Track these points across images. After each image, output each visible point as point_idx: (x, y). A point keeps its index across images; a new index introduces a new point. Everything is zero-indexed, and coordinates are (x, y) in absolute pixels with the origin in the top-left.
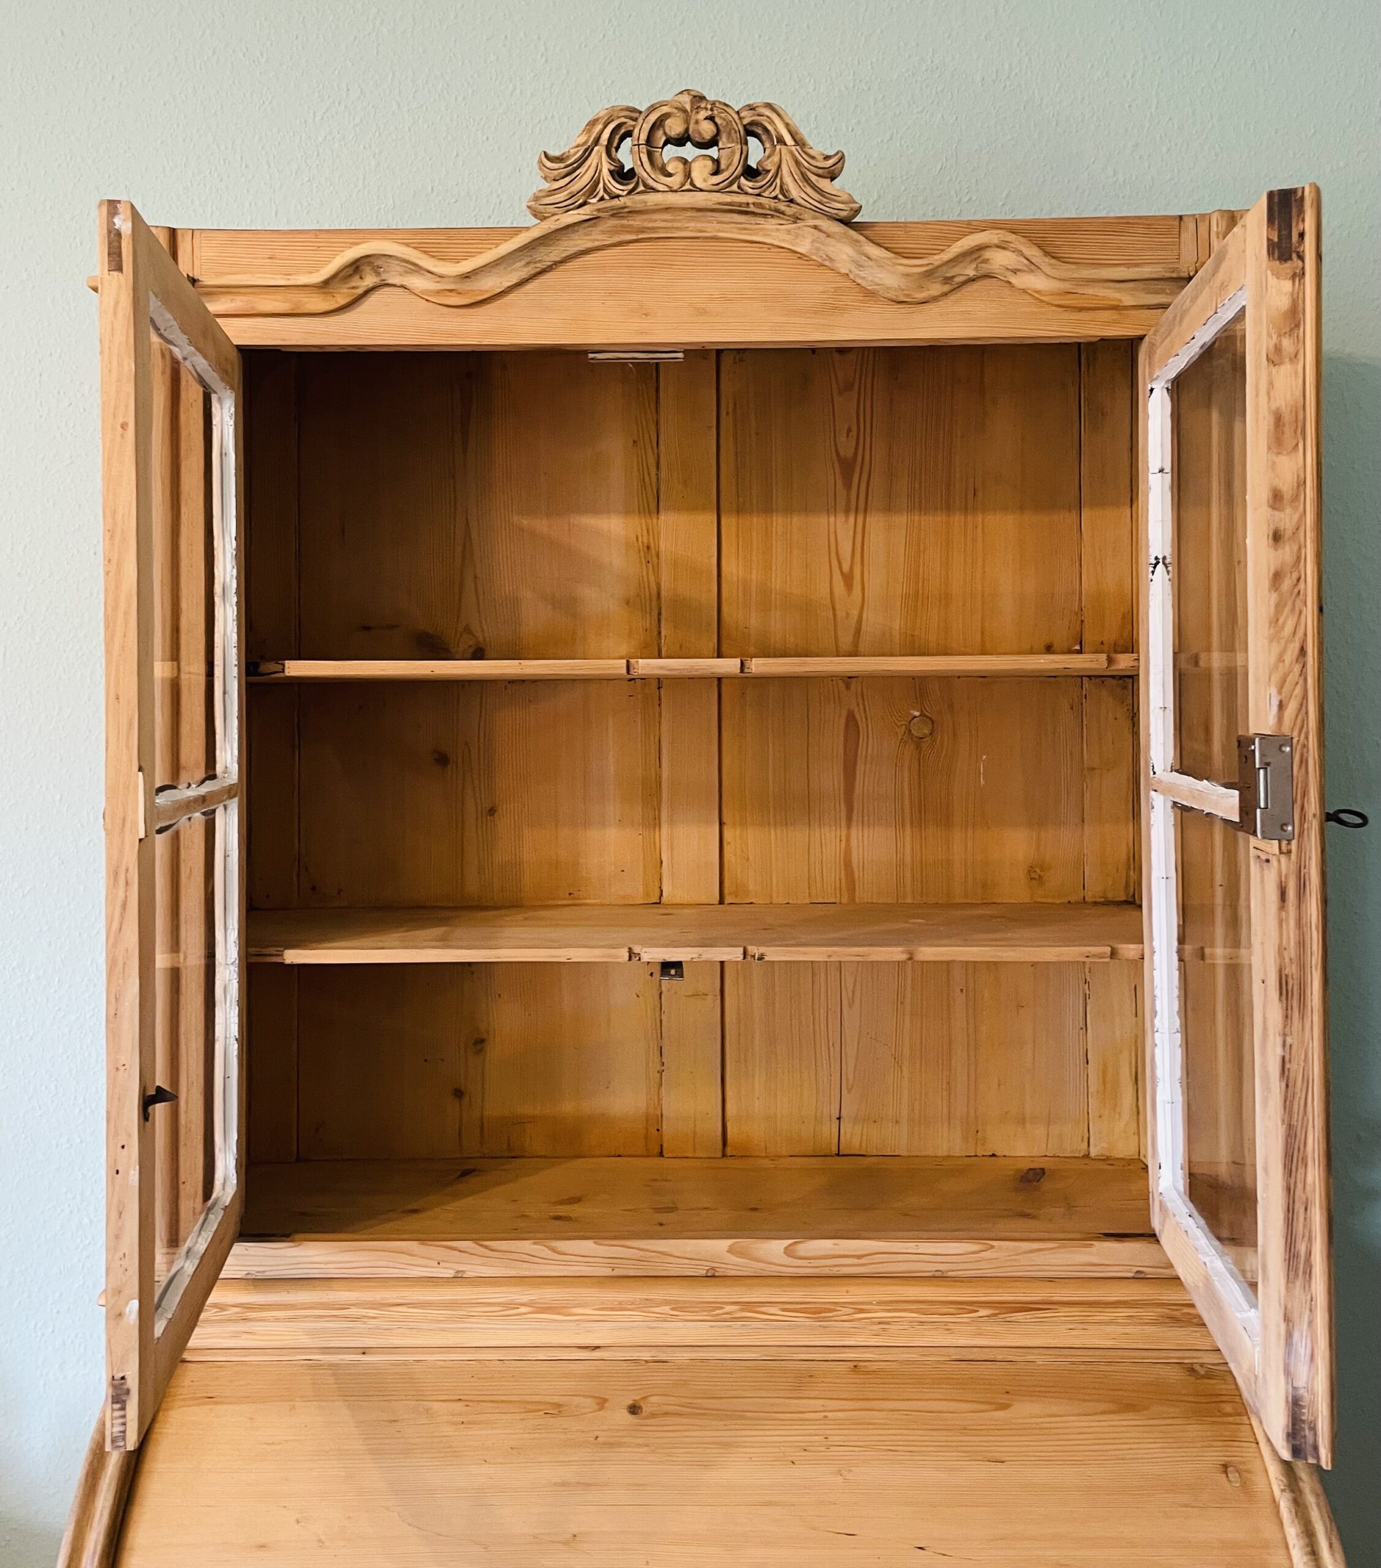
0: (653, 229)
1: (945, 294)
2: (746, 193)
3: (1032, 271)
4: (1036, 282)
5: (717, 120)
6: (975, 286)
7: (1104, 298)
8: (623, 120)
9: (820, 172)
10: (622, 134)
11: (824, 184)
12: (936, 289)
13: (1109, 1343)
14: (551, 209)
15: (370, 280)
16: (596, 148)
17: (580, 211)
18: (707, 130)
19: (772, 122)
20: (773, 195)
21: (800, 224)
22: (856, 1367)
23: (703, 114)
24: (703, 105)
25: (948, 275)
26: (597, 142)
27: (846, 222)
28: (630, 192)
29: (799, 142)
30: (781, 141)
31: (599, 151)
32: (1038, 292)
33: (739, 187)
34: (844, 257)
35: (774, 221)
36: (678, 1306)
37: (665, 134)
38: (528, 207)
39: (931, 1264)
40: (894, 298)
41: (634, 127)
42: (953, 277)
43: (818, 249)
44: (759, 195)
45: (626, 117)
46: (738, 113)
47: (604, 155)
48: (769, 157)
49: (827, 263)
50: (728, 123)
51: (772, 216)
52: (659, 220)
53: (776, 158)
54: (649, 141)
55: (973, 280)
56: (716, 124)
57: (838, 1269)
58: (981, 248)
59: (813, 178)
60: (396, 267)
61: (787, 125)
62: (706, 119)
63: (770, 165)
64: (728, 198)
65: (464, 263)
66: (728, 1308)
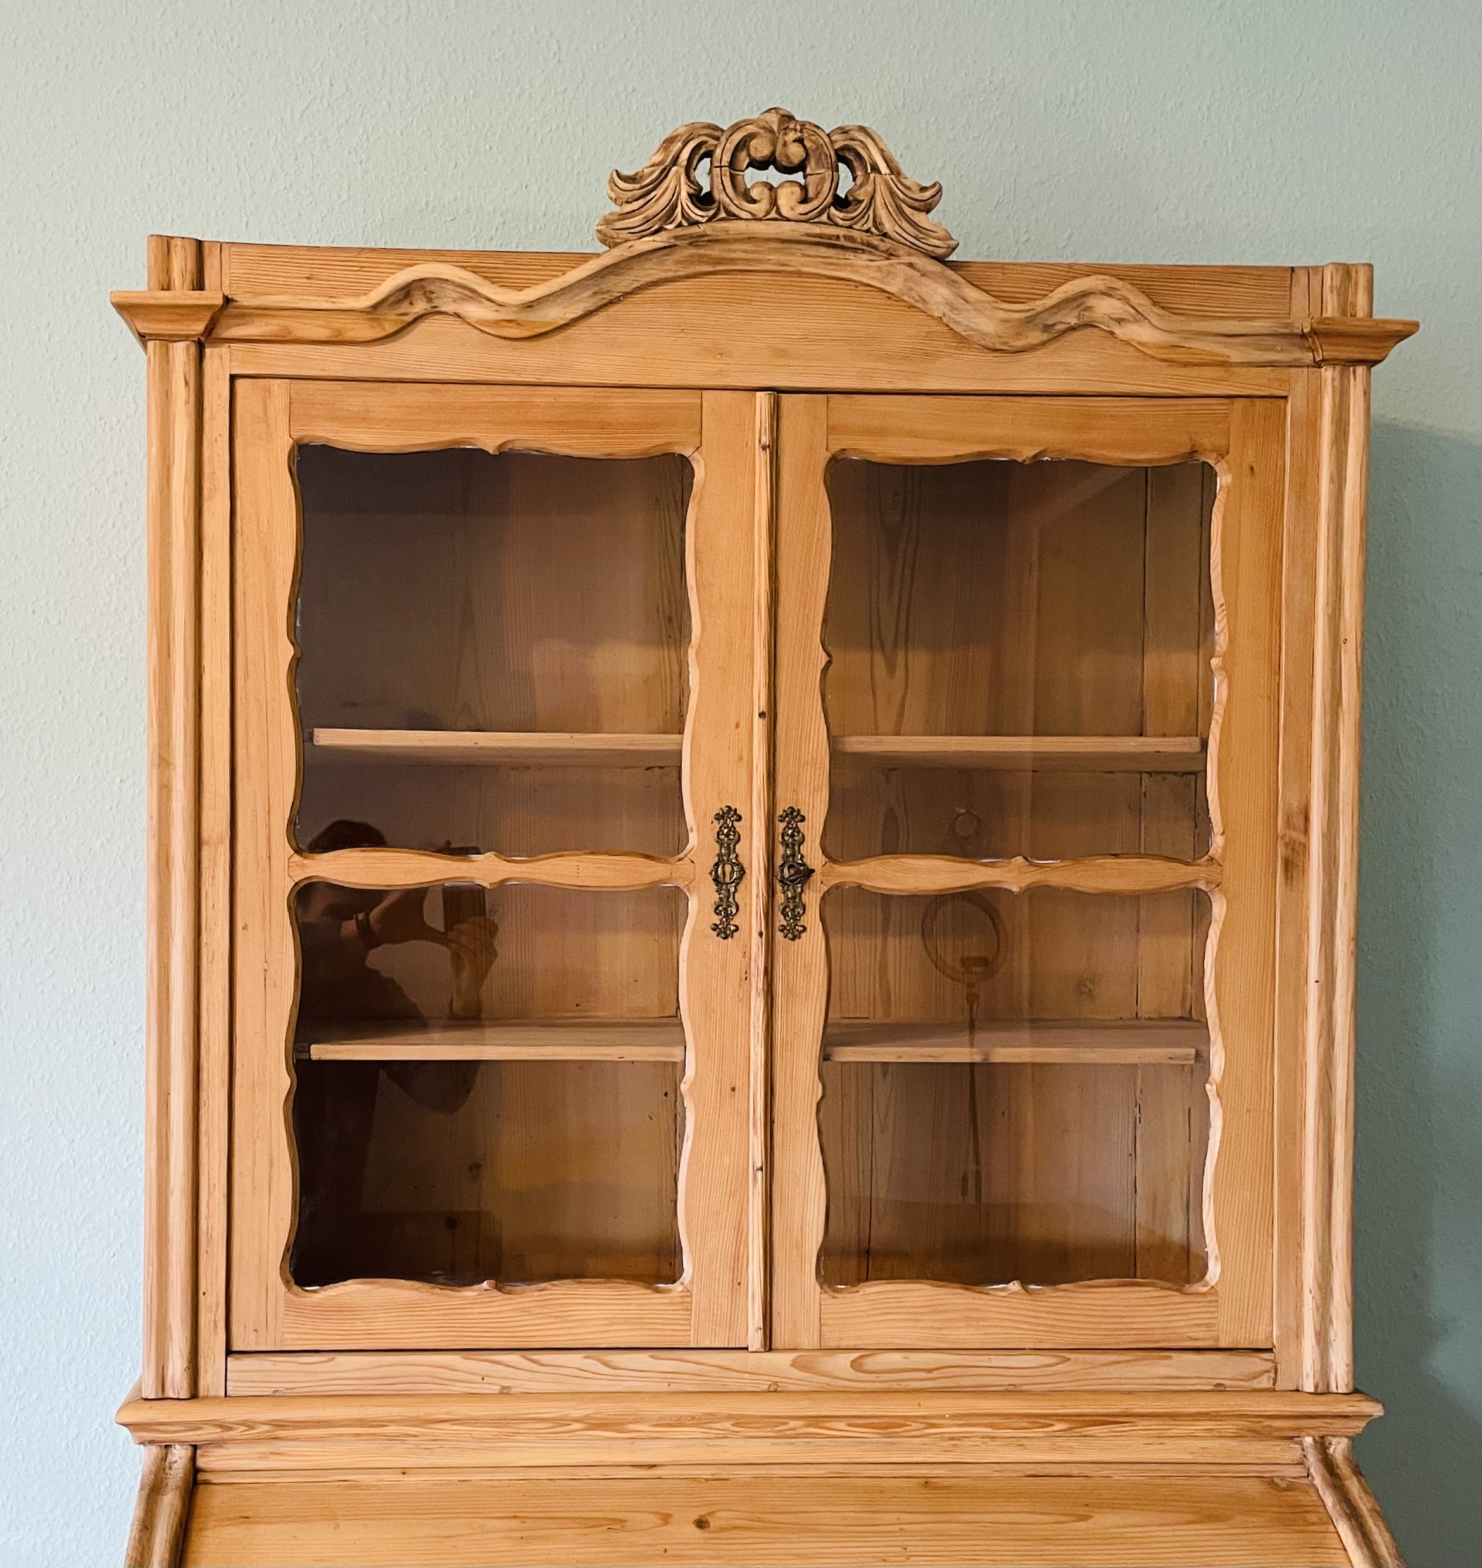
0: (732, 261)
1: (1043, 344)
2: (836, 225)
3: (1136, 321)
4: (1142, 333)
5: (807, 143)
6: (1076, 335)
7: (1211, 354)
8: (704, 138)
9: (916, 204)
10: (703, 152)
11: (919, 218)
12: (1036, 337)
13: (1188, 1457)
14: (624, 234)
15: (420, 306)
16: (674, 169)
17: (656, 237)
18: (796, 153)
19: (866, 147)
20: (865, 227)
21: (894, 261)
22: (927, 1483)
23: (792, 136)
24: (792, 126)
25: (1050, 322)
26: (675, 161)
27: (940, 259)
28: (710, 219)
29: (895, 171)
30: (875, 169)
31: (677, 172)
32: (1140, 343)
33: (829, 217)
34: (939, 298)
35: (865, 257)
36: (739, 1421)
37: (749, 155)
38: (599, 231)
39: (1003, 1378)
40: (990, 345)
41: (716, 146)
42: (1054, 325)
43: (911, 289)
44: (850, 227)
45: (707, 135)
46: (828, 135)
47: (683, 178)
48: (861, 186)
49: (919, 305)
50: (819, 147)
51: (863, 251)
52: (738, 251)
53: (869, 188)
54: (732, 165)
55: (1073, 329)
56: (804, 147)
57: (906, 1383)
58: (1085, 294)
59: (908, 211)
60: (451, 292)
61: (882, 151)
62: (794, 141)
63: (862, 195)
64: (817, 230)
65: (527, 291)
66: (793, 1424)
